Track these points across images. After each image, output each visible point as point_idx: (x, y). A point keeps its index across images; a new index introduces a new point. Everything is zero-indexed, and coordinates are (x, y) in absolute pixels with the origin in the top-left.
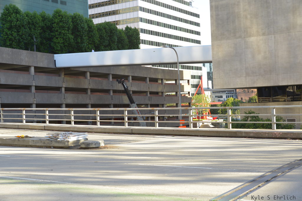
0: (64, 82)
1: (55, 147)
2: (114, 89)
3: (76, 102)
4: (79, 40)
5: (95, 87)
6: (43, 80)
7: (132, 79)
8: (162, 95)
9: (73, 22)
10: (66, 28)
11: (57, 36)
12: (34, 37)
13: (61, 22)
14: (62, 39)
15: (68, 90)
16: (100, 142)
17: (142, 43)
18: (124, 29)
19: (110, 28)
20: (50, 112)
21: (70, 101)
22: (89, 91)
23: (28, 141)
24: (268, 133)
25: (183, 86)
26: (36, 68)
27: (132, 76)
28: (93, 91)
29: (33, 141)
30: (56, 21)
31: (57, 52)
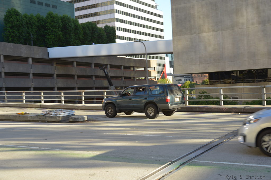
0: (56, 70)
1: (48, 122)
2: (96, 75)
3: (66, 85)
4: (68, 36)
5: (80, 73)
6: (39, 69)
7: (110, 67)
8: (134, 80)
9: (62, 22)
10: (57, 27)
11: (49, 33)
12: (31, 35)
13: (52, 22)
14: (53, 36)
15: (59, 76)
16: (85, 117)
17: (118, 39)
18: (103, 27)
19: (92, 27)
20: (44, 93)
21: (60, 85)
22: (76, 77)
23: (27, 117)
24: (217, 108)
25: (150, 72)
26: (33, 59)
27: (110, 65)
28: (79, 77)
29: (31, 117)
30: (49, 21)
31: (50, 46)
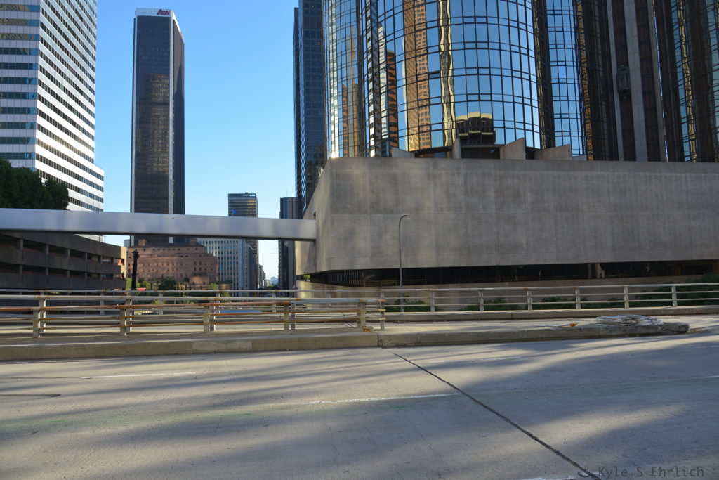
2: (51, 266)
5: (29, 263)
7: (71, 254)
8: (98, 278)
22: (21, 269)
25: (120, 266)
27: (71, 250)
